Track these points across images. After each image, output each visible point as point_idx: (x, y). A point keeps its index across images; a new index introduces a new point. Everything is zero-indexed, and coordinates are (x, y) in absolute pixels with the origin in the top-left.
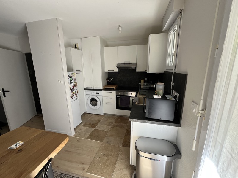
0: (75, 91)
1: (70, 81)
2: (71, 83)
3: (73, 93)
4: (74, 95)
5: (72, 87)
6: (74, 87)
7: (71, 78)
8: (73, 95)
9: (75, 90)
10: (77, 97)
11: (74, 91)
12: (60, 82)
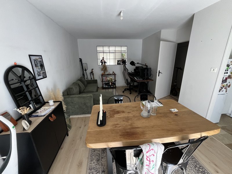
0: (227, 85)
1: (226, 71)
2: (225, 73)
3: (222, 85)
4: (224, 88)
5: (224, 79)
6: (228, 79)
7: (229, 67)
8: (222, 88)
9: (227, 82)
10: (226, 91)
11: (225, 84)
12: (213, 70)
